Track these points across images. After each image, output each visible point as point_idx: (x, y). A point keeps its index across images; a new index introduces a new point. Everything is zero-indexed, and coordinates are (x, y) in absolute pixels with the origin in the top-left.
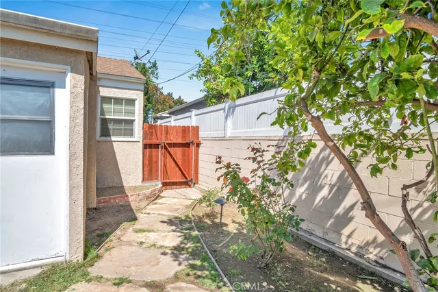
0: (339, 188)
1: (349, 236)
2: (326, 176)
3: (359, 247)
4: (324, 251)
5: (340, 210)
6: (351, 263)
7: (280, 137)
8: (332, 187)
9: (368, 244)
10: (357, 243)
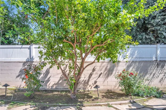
0: (46, 74)
1: (49, 85)
2: (42, 71)
3: (51, 87)
4: (43, 91)
5: (47, 79)
6: (50, 91)
7: (25, 61)
8: (44, 74)
9: (53, 85)
10: (51, 86)
